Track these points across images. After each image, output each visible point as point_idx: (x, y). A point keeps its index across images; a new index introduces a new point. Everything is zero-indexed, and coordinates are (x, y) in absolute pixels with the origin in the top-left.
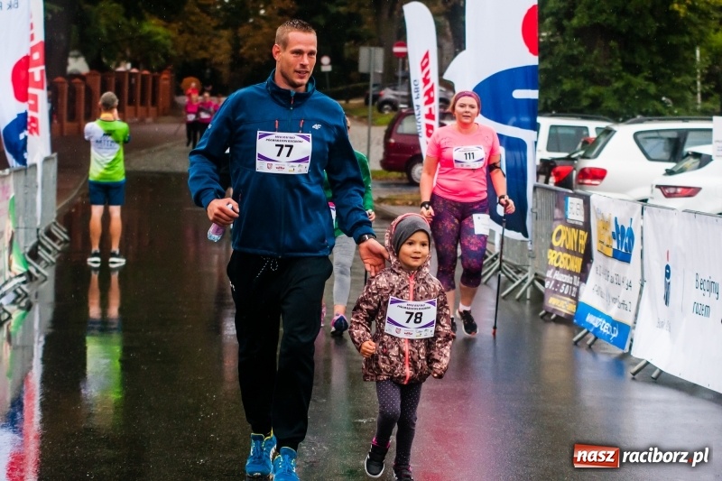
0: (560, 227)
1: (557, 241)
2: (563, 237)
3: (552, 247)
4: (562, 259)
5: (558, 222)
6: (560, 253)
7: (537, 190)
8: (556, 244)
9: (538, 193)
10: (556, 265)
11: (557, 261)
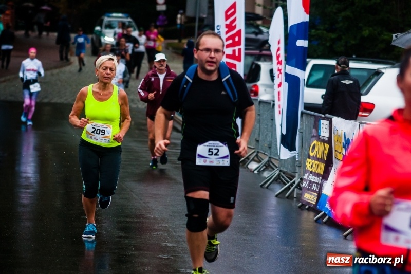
0: (315, 142)
1: (312, 152)
2: (316, 149)
3: (309, 157)
4: (314, 165)
5: (314, 138)
6: (314, 161)
7: (304, 115)
8: (311, 154)
9: (304, 118)
10: (311, 170)
11: (311, 168)
